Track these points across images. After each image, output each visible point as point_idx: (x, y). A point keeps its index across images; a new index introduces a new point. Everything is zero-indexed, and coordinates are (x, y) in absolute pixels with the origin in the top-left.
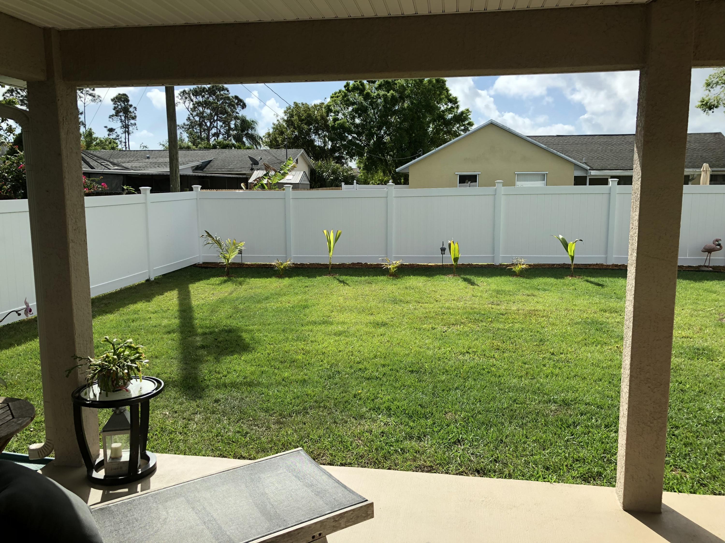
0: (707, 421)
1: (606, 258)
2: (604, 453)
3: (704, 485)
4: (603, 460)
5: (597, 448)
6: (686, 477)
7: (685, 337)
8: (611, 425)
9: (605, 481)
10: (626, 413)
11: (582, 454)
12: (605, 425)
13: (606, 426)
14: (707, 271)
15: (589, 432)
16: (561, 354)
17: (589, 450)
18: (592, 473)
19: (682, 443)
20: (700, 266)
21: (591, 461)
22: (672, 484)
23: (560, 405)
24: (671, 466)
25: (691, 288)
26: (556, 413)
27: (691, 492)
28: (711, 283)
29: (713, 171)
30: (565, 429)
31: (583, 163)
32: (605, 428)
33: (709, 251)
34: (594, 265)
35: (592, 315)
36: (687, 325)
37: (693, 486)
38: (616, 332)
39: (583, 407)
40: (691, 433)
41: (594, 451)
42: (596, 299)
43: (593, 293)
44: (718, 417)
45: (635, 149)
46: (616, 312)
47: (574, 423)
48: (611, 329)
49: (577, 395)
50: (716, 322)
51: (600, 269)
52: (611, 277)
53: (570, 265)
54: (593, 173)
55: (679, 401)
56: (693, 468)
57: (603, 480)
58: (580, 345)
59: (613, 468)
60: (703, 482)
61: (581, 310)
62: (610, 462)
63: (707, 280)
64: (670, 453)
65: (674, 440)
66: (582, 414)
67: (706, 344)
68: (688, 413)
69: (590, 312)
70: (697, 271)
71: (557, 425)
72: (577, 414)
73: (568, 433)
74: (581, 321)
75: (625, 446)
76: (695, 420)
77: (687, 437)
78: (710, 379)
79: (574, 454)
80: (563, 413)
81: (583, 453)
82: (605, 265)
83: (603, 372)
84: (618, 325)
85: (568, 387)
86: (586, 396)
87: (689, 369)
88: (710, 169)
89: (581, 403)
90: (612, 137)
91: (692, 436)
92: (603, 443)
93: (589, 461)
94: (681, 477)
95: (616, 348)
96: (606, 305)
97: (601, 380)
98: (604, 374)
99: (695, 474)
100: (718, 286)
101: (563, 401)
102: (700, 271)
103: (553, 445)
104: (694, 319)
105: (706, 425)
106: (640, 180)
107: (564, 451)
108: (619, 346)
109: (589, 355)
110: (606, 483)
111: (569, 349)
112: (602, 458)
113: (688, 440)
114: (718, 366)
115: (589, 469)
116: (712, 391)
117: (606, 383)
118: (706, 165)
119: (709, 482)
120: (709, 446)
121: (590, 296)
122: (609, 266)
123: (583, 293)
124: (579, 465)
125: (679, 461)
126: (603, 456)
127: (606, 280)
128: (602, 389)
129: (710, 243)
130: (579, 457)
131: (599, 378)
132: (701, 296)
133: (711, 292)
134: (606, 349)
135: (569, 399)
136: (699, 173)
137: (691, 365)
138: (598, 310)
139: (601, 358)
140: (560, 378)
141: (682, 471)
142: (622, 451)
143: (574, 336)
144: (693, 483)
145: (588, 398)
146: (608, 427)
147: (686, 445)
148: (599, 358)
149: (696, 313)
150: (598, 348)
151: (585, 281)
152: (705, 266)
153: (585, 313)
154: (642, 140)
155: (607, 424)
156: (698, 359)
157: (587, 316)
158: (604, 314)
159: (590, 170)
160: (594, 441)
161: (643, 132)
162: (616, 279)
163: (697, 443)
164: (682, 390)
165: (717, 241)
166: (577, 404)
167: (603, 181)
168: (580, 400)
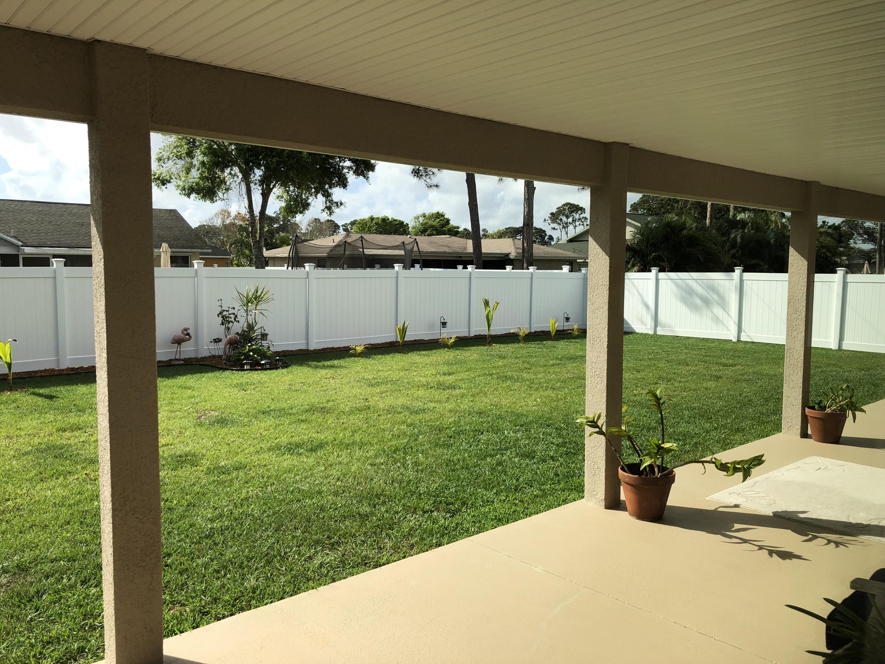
0: (200, 537)
1: (58, 361)
2: (84, 620)
3: (206, 612)
4: (84, 629)
5: (75, 616)
6: (185, 611)
7: (165, 445)
8: (90, 579)
9: (90, 656)
10: (111, 559)
11: (54, 632)
12: (81, 581)
13: (83, 583)
14: (179, 365)
15: (61, 597)
16: (8, 500)
17: (64, 623)
18: (71, 653)
19: (177, 572)
20: (171, 360)
21: (69, 637)
22: (172, 627)
23: (14, 574)
24: (168, 604)
25: (165, 386)
26: (9, 586)
27: (194, 628)
28: (185, 377)
29: (172, 252)
30: (25, 605)
31: (11, 237)
32: (82, 585)
33: (178, 341)
34: (41, 371)
35: (46, 439)
36: (165, 431)
37: (194, 620)
38: (82, 455)
39: (47, 567)
40: (185, 556)
41: (71, 621)
42: (50, 417)
43: (45, 409)
44: (211, 529)
45: (92, 222)
46: (79, 429)
47: (38, 592)
48: (75, 452)
49: (38, 552)
50: (195, 421)
51: (51, 376)
52: (67, 385)
53: (7, 375)
54: (28, 250)
55: (167, 522)
56: (192, 598)
57: (87, 656)
58: (34, 482)
59: (98, 635)
60: (205, 610)
61: (29, 435)
62: (93, 628)
63: (180, 375)
64: (164, 589)
65: (168, 572)
66: (47, 577)
67: (188, 449)
68: (179, 534)
69: (42, 435)
70: (168, 366)
71: (12, 603)
72: (40, 579)
73: (30, 609)
74: (32, 450)
75: (113, 602)
76: (187, 540)
77: (181, 563)
78: (197, 488)
79: (43, 636)
80: (20, 583)
81: (55, 630)
82: (57, 370)
83: (70, 512)
84: (84, 445)
85: (23, 545)
86: (50, 551)
87: (174, 482)
88: (170, 250)
89: (44, 563)
90: (49, 205)
91: (187, 560)
92: (81, 606)
93: (66, 637)
94: (181, 614)
95: (84, 476)
96: (64, 422)
97: (69, 523)
98: (72, 514)
99: (195, 604)
100: (192, 380)
101: (18, 566)
102: (171, 366)
103: (11, 633)
104: (171, 422)
105: (200, 543)
106: (103, 260)
107: (28, 638)
108: (88, 472)
109: (49, 493)
110: (91, 658)
111: (19, 491)
112: (82, 627)
113: (182, 566)
114: (203, 471)
115: (67, 648)
116: (201, 501)
117: (76, 526)
118: (165, 245)
119: (211, 608)
120: (206, 566)
121: (41, 413)
122: (63, 370)
123: (29, 410)
124: (53, 648)
125: (176, 595)
126: (84, 624)
127: (62, 391)
128: (72, 534)
129: (179, 333)
130: (50, 637)
131: (65, 521)
132: (176, 394)
133: (186, 388)
134: (71, 480)
135: (26, 561)
136: (158, 254)
137: (175, 476)
138: (54, 430)
139: (66, 493)
140: (9, 536)
141: (181, 606)
142: (110, 609)
143: (24, 471)
144: (195, 616)
145: (54, 552)
146: (86, 583)
147: (181, 573)
148: (64, 494)
149: (173, 414)
150: (59, 481)
151: (31, 394)
152: (176, 360)
153: (36, 438)
154: (100, 211)
155: (84, 579)
156: (182, 468)
157: (39, 441)
158: (63, 434)
159: (22, 246)
160: (69, 607)
161: (100, 202)
162: (74, 387)
163: (193, 567)
164: (169, 509)
165: (186, 330)
166: (40, 565)
167: (44, 262)
168: (42, 559)
